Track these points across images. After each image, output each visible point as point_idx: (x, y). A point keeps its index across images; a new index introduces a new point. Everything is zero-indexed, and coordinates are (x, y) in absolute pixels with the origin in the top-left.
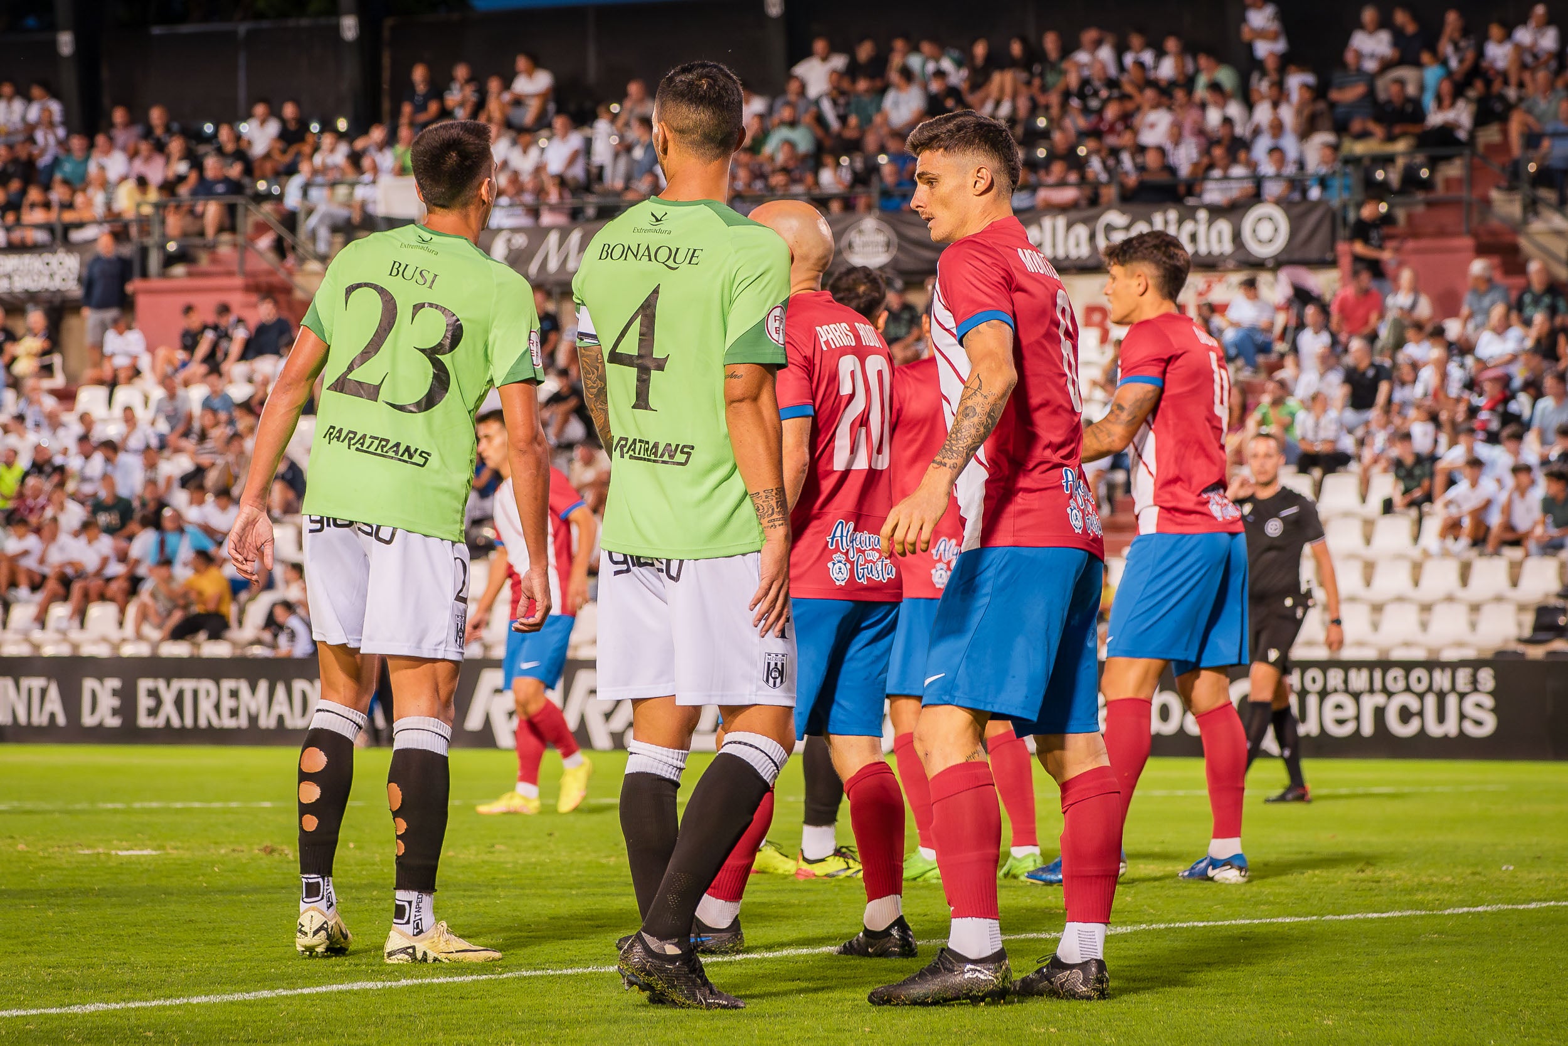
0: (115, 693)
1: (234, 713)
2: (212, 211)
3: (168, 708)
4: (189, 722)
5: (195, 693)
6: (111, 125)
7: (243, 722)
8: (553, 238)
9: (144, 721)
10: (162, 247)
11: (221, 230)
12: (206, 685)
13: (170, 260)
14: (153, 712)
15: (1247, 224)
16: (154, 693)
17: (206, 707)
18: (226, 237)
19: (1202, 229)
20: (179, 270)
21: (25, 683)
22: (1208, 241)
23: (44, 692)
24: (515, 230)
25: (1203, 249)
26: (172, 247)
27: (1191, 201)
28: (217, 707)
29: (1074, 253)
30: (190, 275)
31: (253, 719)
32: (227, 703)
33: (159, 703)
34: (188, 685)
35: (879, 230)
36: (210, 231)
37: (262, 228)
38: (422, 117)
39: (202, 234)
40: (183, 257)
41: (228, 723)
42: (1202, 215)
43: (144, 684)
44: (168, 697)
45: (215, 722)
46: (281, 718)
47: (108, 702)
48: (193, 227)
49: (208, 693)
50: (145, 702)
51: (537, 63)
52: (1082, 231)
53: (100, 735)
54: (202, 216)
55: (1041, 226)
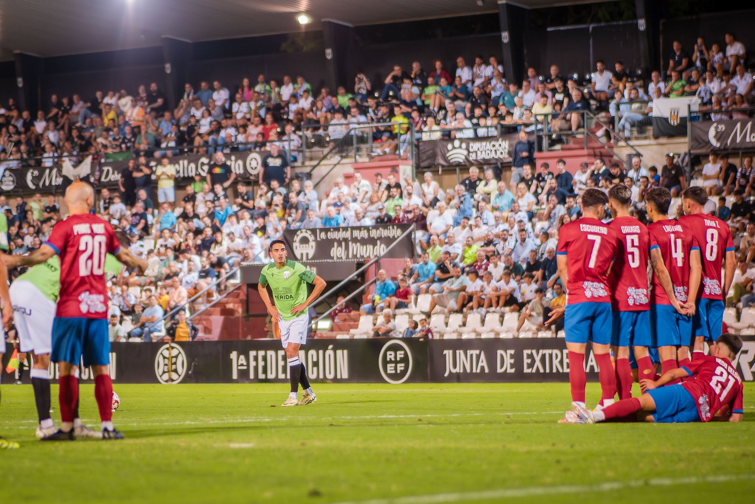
0: (512, 356)
2: (574, 117)
3: (538, 363)
4: (548, 370)
5: (551, 356)
6: (528, 77)
8: (738, 126)
9: (526, 370)
10: (550, 136)
11: (579, 127)
12: (556, 352)
13: (553, 143)
14: (531, 366)
16: (531, 356)
17: (556, 362)
20: (558, 147)
21: (469, 352)
23: (478, 357)
24: (720, 122)
28: (561, 362)
30: (563, 149)
33: (533, 361)
34: (547, 352)
36: (574, 128)
37: (599, 126)
38: (680, 68)
39: (570, 129)
40: (560, 140)
43: (526, 352)
44: (538, 358)
45: (560, 370)
47: (509, 361)
48: (566, 126)
49: (557, 356)
50: (527, 361)
51: (736, 39)
53: (505, 378)
54: (570, 120)
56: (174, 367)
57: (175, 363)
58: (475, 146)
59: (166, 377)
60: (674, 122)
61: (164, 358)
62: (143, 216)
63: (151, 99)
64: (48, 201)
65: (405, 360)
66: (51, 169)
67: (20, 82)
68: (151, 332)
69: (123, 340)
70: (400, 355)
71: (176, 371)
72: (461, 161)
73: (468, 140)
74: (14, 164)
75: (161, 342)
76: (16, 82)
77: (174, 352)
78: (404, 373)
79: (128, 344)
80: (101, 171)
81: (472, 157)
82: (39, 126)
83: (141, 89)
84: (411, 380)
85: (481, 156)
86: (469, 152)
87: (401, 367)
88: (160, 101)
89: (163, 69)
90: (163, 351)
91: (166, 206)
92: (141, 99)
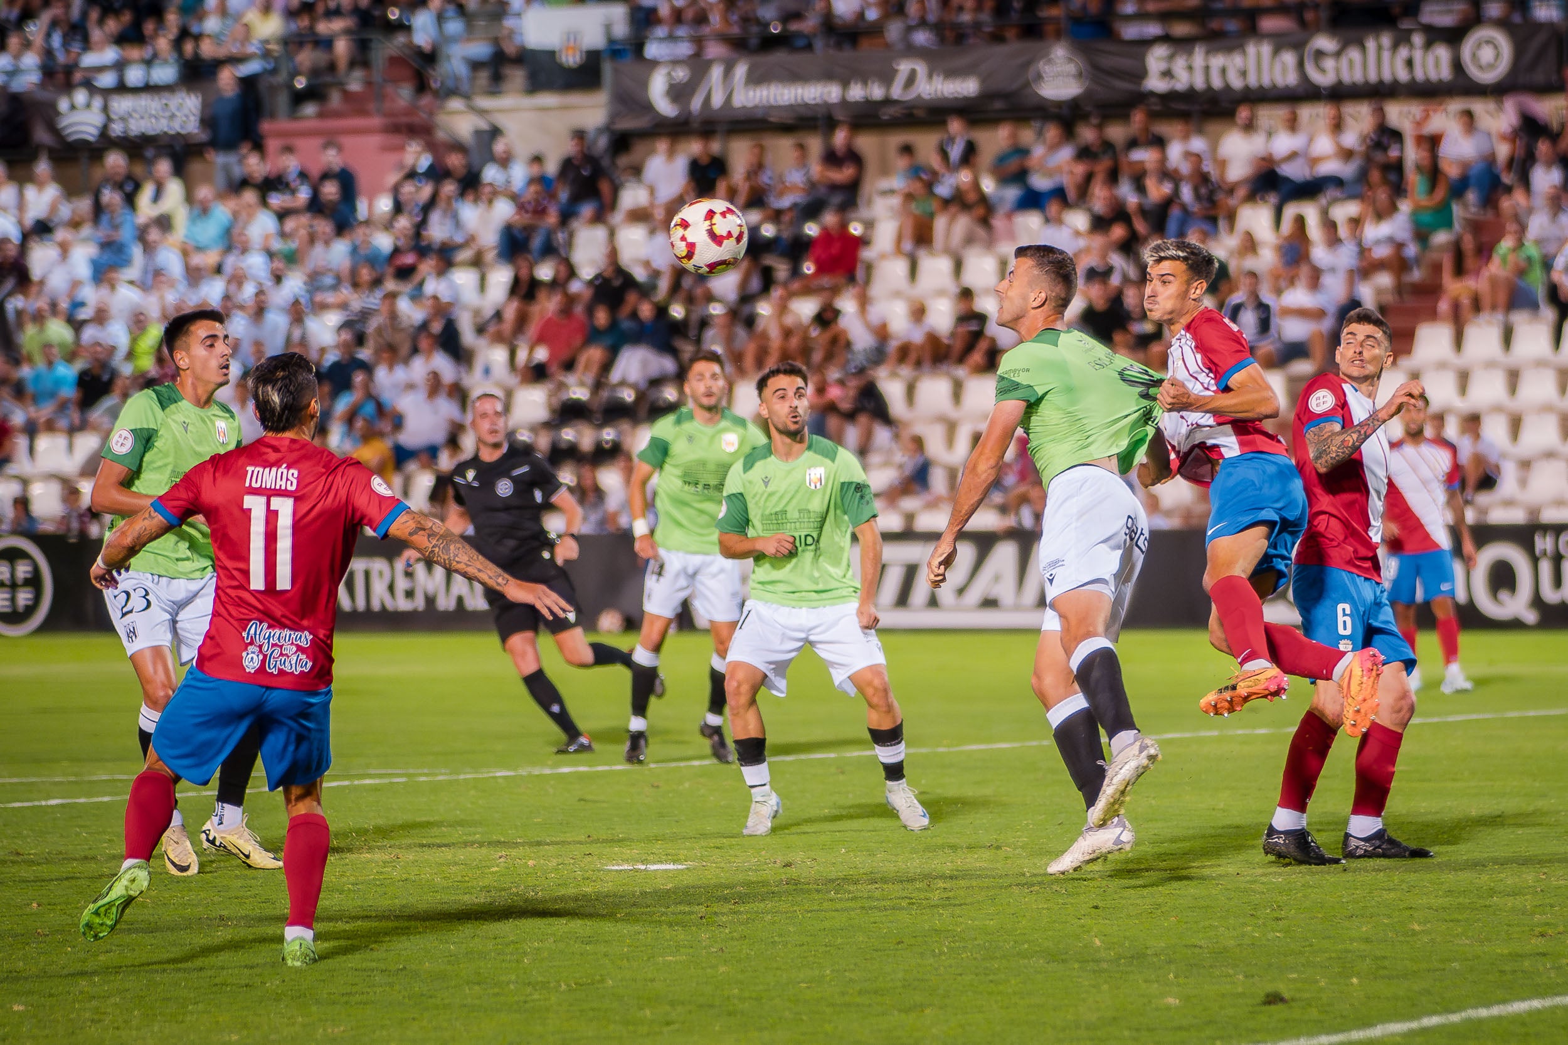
1: (410, 594)
2: (342, 45)
4: (361, 604)
5: (367, 574)
7: (419, 603)
8: (717, 72)
10: (290, 83)
11: (352, 64)
12: (378, 564)
13: (299, 98)
15: (1466, 50)
17: (379, 588)
18: (358, 73)
19: (1418, 55)
20: (310, 109)
22: (1424, 66)
24: (675, 62)
25: (1419, 75)
26: (300, 83)
27: (1405, 24)
28: (391, 588)
29: (1280, 82)
30: (321, 115)
31: (430, 601)
32: (402, 584)
35: (1070, 60)
36: (341, 65)
39: (332, 68)
40: (313, 93)
41: (403, 604)
42: (1418, 39)
45: (390, 605)
46: (460, 600)
48: (323, 61)
49: (381, 573)
52: (1289, 58)
55: (1244, 53)
58: (121, 105)
60: (571, 59)
65: (34, 581)
70: (23, 570)
72: (91, 139)
73: (106, 92)
78: (30, 610)
81: (117, 129)
84: (48, 626)
85: (137, 127)
86: (109, 119)
87: (24, 597)
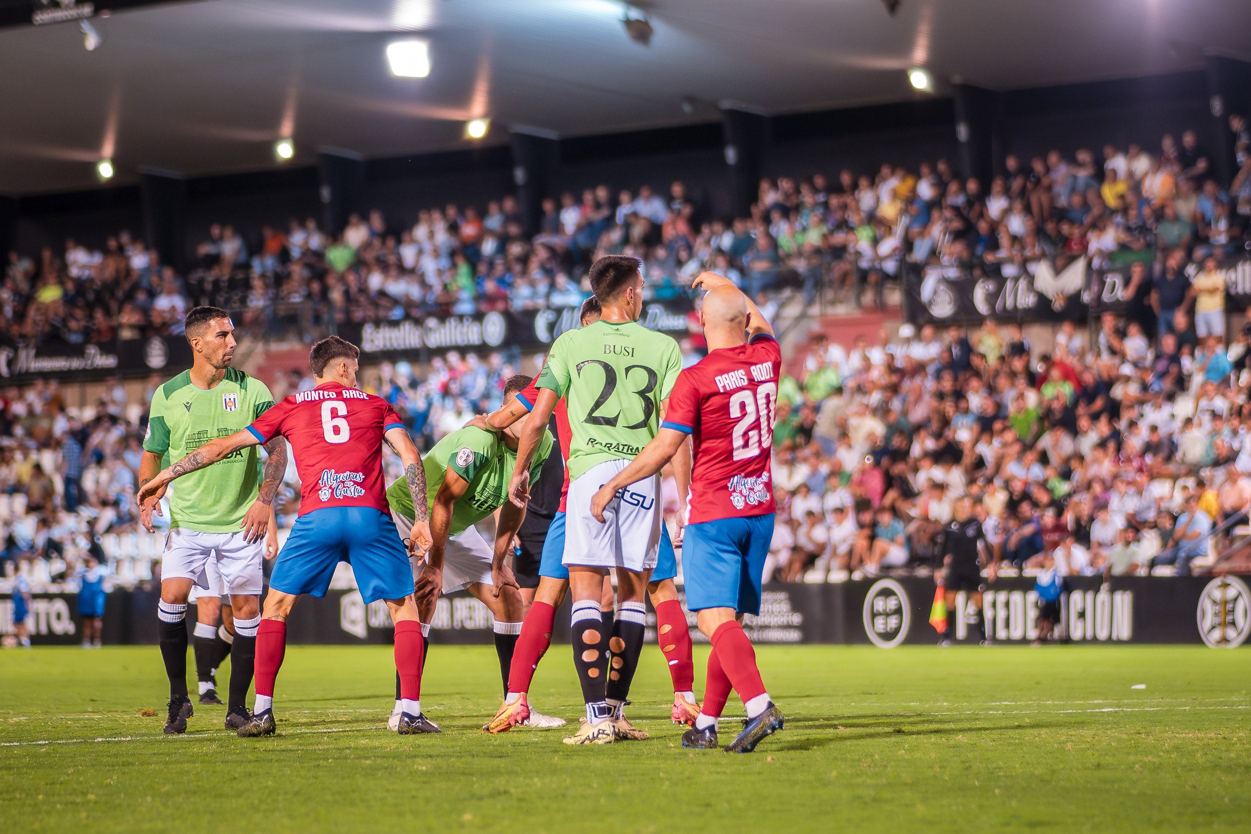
56: (1229, 618)
57: (1232, 611)
59: (1217, 634)
61: (1215, 602)
62: (1175, 359)
63: (1185, 159)
64: (1009, 334)
66: (1016, 279)
67: (963, 132)
68: (1189, 558)
69: (1142, 572)
71: (1233, 623)
74: (953, 273)
75: (1209, 575)
76: (954, 134)
77: (1231, 593)
79: (1150, 579)
80: (1102, 284)
82: (996, 206)
83: (1168, 144)
88: (1202, 165)
89: (1208, 108)
90: (1213, 591)
91: (1211, 342)
92: (1168, 160)
